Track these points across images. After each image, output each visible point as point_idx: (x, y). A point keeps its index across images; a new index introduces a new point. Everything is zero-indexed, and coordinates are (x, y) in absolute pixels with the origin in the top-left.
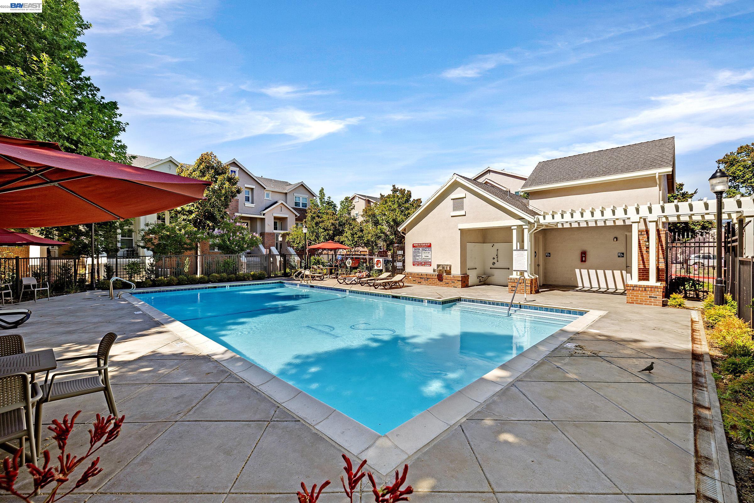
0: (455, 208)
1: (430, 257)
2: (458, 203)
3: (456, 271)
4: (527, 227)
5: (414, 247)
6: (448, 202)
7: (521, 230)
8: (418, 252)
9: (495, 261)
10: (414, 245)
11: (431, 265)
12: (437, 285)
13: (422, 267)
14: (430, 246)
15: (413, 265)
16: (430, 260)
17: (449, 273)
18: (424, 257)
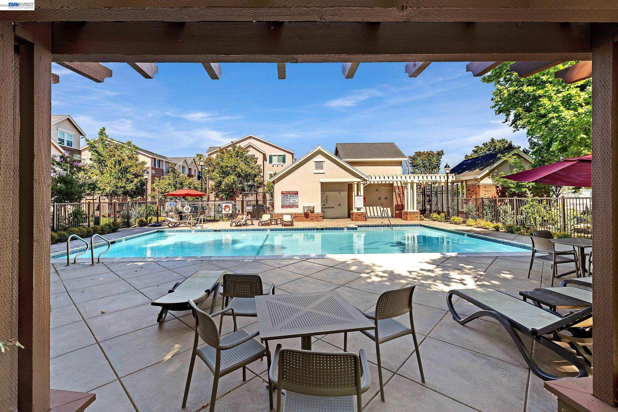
0: (317, 168)
1: (297, 201)
2: (319, 165)
3: (318, 210)
4: (362, 183)
5: (282, 193)
6: (311, 163)
7: (358, 185)
8: (287, 198)
9: (325, 203)
10: (283, 192)
11: (298, 207)
12: (304, 221)
13: (290, 209)
14: (297, 193)
15: (282, 207)
16: (297, 204)
17: (313, 212)
18: (291, 201)
